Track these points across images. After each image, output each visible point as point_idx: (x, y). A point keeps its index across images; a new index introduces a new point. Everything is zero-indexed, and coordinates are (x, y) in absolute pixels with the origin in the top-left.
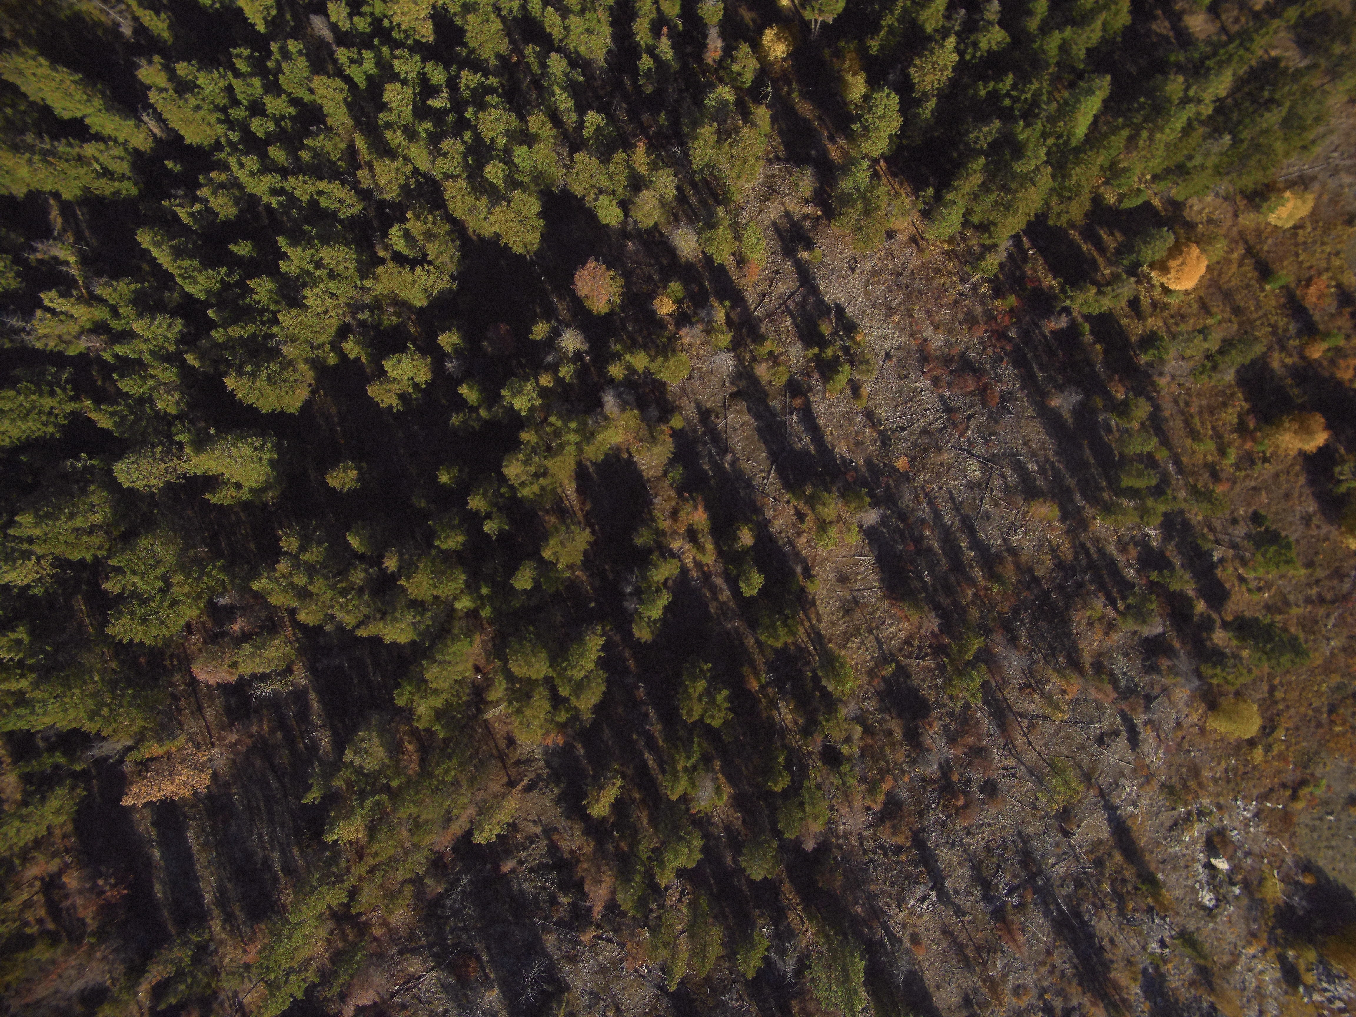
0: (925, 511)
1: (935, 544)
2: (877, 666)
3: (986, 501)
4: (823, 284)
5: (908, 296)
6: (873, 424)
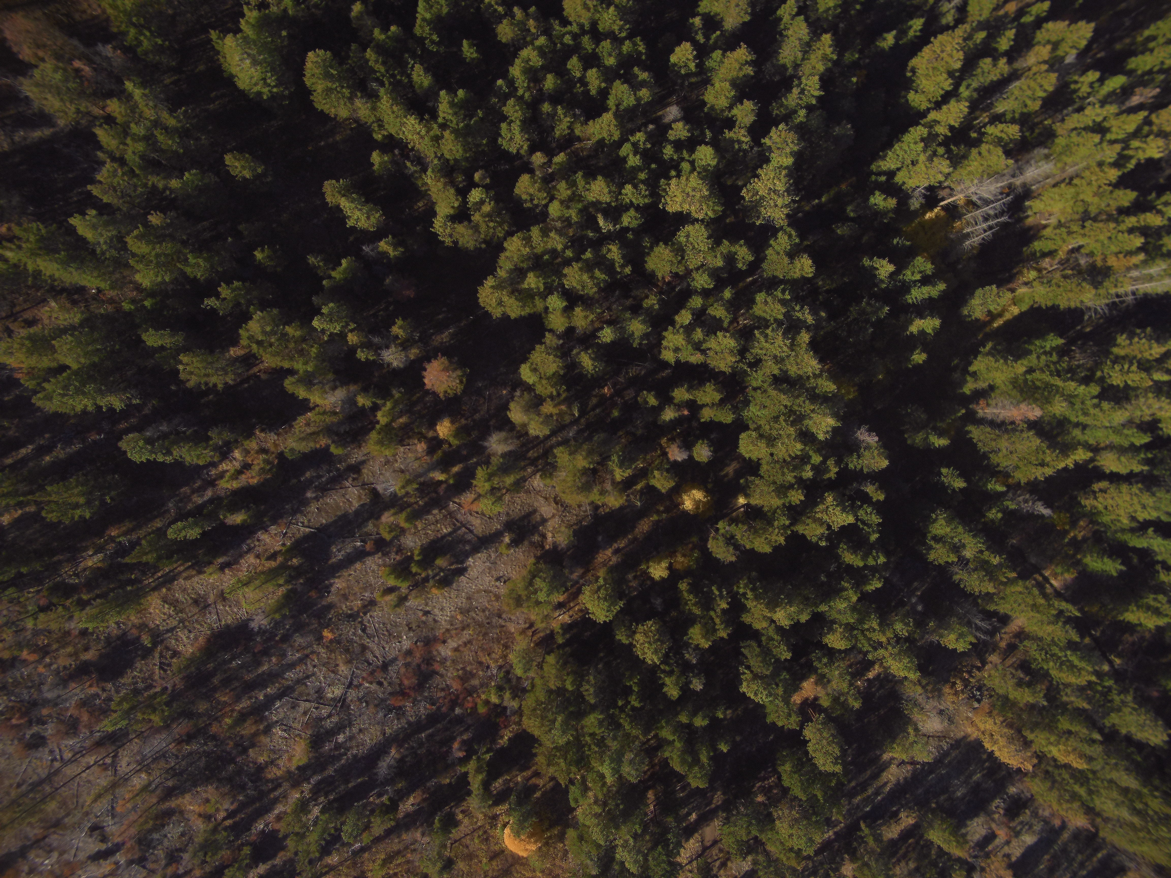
0: (293, 656)
1: (265, 668)
2: (150, 630)
3: (308, 704)
4: (481, 556)
5: (480, 625)
6: (364, 606)
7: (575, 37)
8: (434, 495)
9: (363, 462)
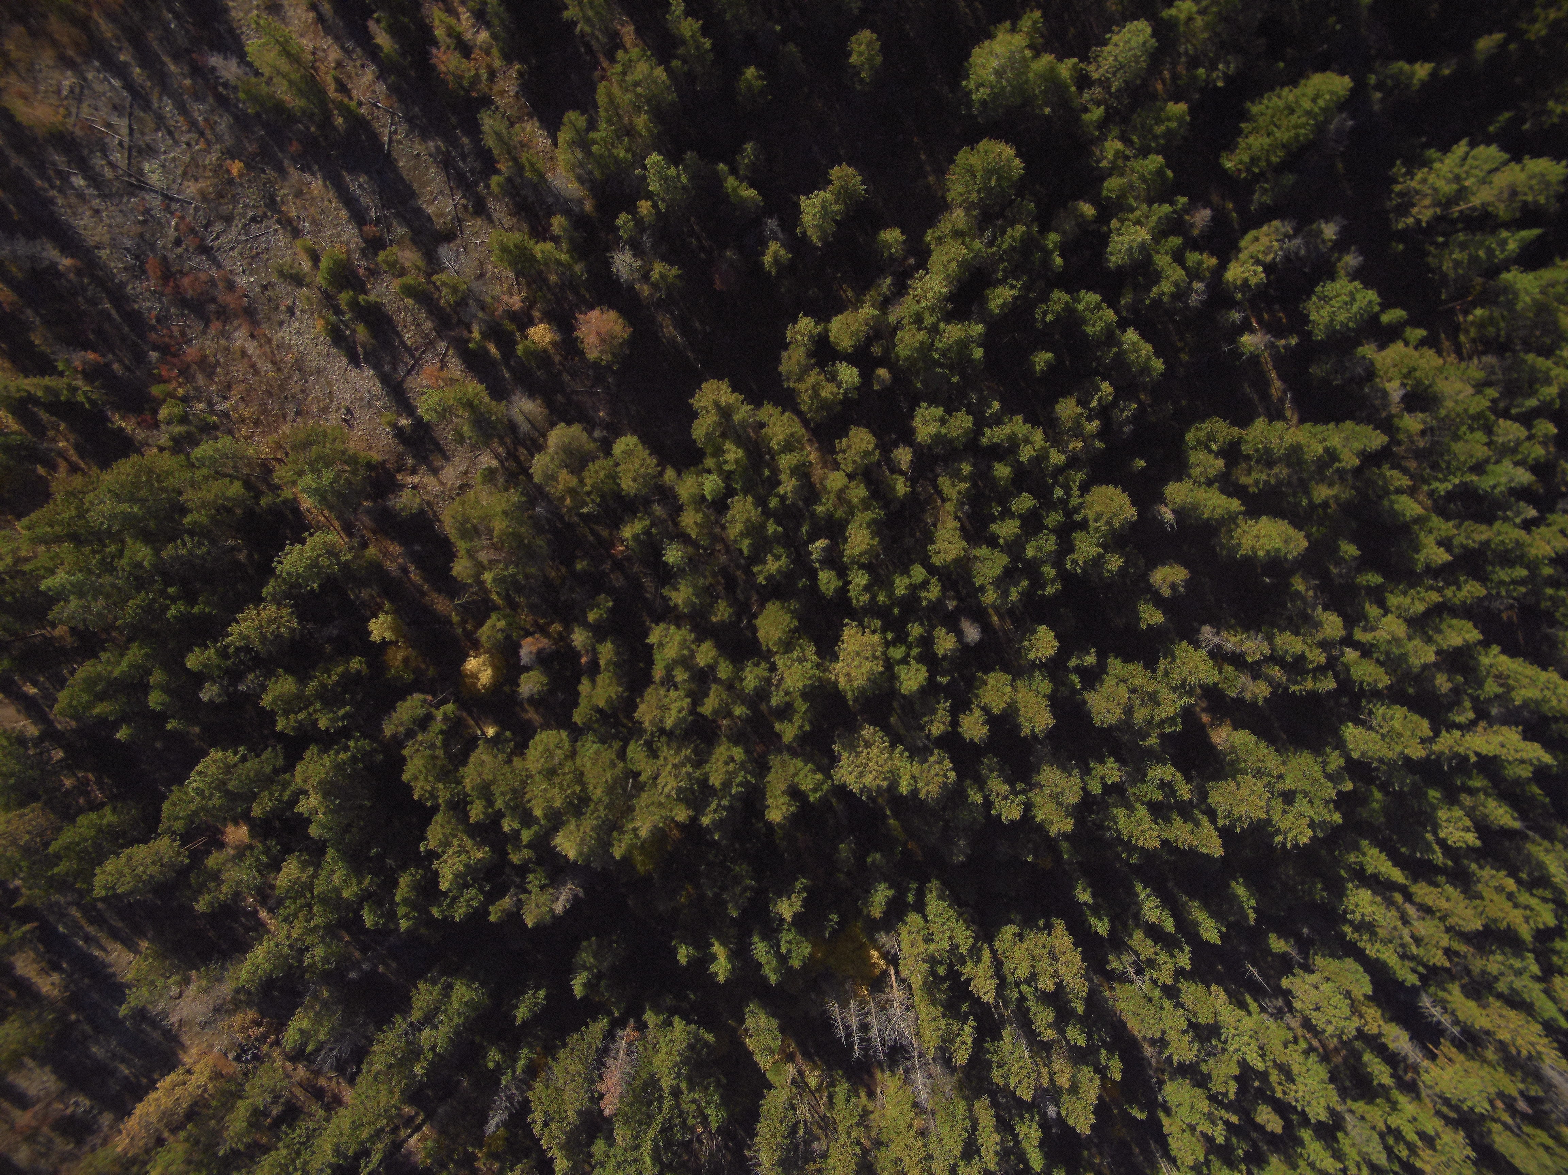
1: (174, 69)
4: (378, 388)
5: (282, 387)
6: (290, 221)
7: (1064, 502)
8: (455, 320)
9: (490, 219)
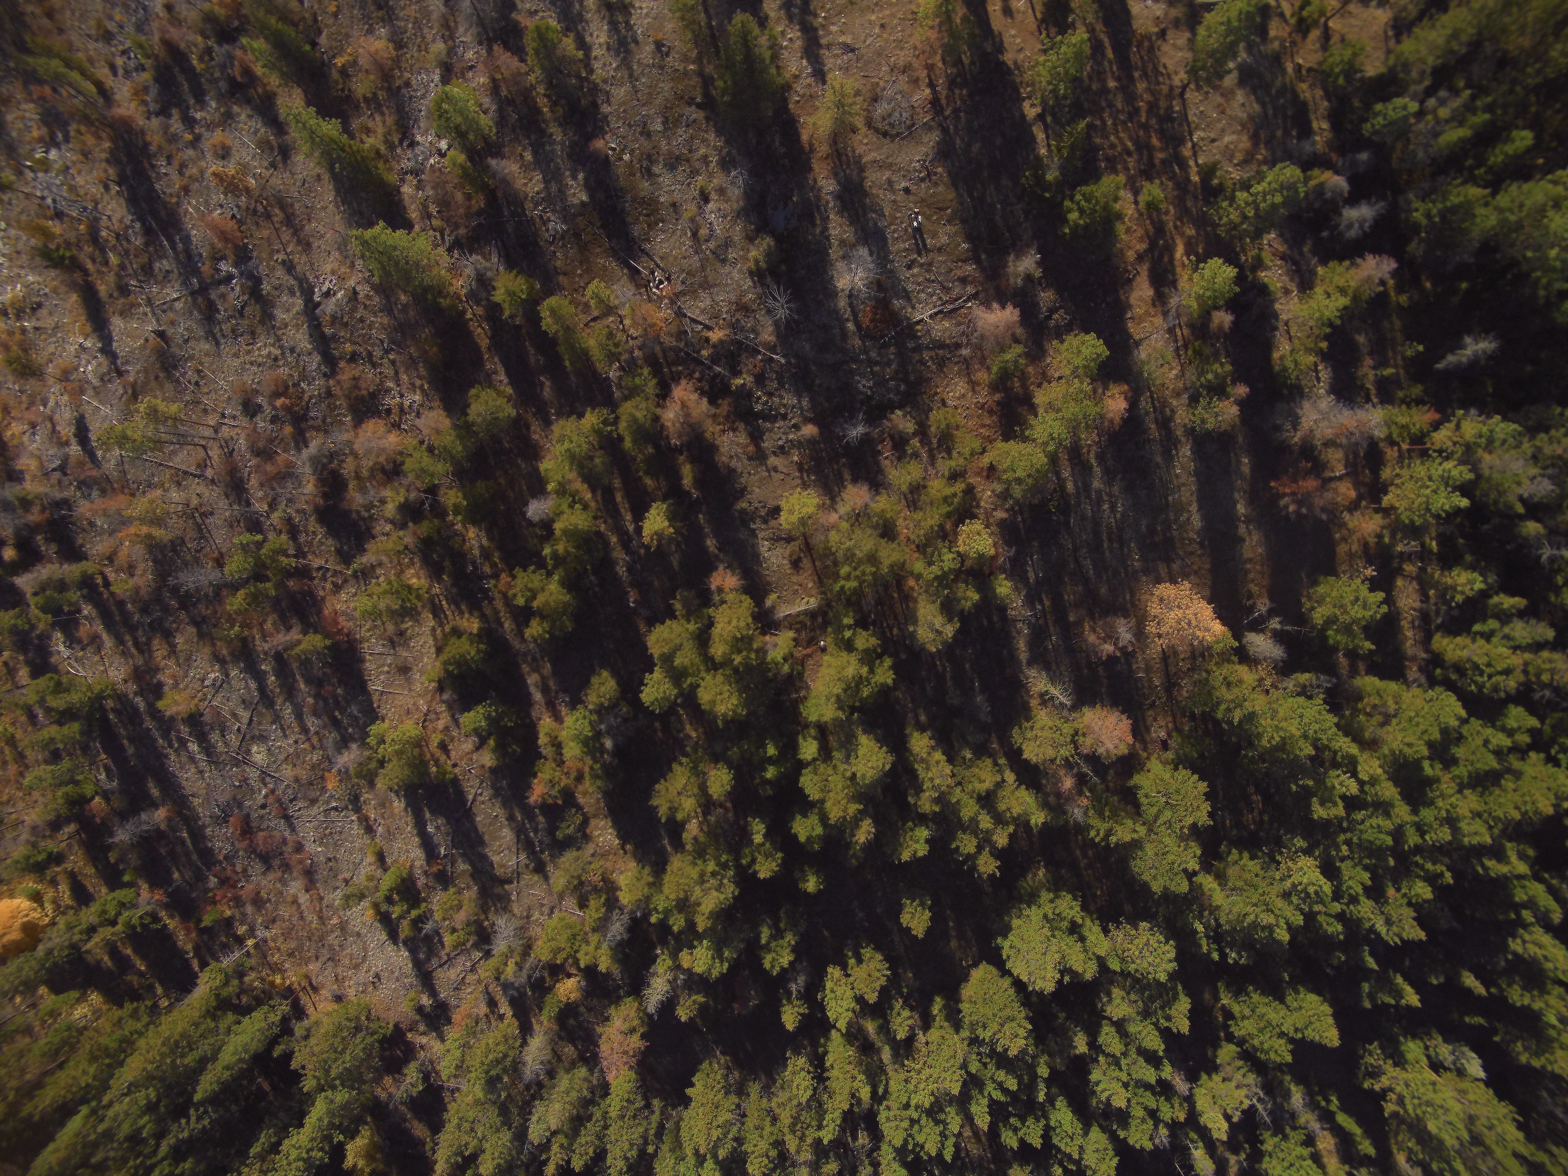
3: (245, 721)
4: (409, 969)
5: (322, 937)
6: (367, 820)
